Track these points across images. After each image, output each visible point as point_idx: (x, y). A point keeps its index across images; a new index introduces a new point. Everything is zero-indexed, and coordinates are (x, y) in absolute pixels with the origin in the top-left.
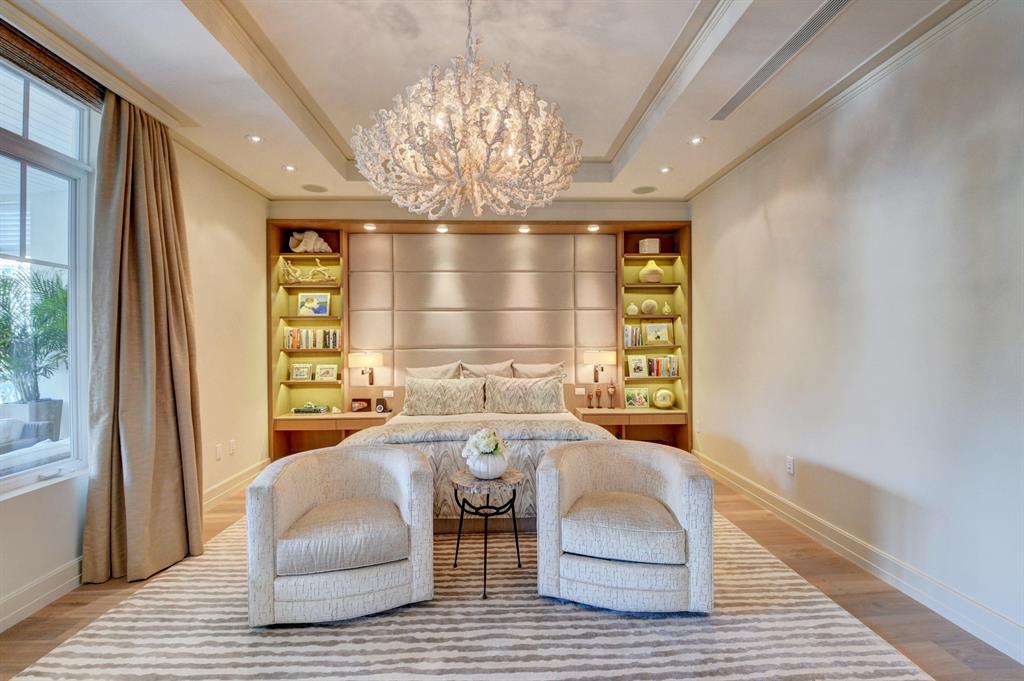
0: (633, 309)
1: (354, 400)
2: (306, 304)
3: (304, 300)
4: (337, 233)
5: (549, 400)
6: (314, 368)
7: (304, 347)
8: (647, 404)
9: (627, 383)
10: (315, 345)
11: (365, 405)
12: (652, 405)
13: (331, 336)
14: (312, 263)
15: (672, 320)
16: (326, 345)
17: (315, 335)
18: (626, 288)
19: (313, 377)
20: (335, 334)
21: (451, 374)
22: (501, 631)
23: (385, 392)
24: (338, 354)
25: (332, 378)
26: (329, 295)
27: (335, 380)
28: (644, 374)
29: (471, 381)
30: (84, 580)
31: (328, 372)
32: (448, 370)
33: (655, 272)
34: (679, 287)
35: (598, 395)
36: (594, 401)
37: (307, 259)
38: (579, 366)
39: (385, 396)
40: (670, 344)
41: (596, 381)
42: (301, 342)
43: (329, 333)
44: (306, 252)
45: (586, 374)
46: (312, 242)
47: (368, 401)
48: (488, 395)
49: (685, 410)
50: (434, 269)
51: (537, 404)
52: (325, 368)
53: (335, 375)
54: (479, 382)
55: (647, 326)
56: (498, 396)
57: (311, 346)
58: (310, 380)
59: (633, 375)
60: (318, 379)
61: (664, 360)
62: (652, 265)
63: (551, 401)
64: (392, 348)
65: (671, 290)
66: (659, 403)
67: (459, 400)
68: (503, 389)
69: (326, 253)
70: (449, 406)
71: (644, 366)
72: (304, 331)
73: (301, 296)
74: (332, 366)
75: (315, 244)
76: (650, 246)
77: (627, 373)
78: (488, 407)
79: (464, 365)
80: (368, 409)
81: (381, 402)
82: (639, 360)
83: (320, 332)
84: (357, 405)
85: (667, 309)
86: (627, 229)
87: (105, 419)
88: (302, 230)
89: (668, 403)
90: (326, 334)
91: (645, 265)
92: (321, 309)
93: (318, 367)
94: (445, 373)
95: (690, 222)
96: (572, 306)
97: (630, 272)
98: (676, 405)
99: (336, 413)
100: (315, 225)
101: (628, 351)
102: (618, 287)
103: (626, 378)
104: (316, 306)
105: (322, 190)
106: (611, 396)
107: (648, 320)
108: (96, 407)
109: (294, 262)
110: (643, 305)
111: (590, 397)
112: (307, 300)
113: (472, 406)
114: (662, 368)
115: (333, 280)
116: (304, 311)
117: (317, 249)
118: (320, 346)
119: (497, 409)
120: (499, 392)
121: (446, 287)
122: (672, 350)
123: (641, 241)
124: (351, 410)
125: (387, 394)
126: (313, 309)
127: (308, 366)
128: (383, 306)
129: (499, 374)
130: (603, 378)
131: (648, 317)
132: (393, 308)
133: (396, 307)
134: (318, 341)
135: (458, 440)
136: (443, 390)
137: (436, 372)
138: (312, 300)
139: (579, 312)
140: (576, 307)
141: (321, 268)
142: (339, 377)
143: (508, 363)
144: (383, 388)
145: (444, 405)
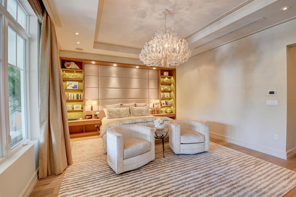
0: (162, 89)
1: (87, 115)
2: (70, 85)
3: (69, 84)
4: (82, 63)
5: (147, 112)
6: (73, 106)
7: (70, 99)
8: (165, 112)
9: (161, 107)
10: (74, 99)
11: (90, 117)
12: (166, 113)
13: (79, 96)
14: (73, 72)
15: (170, 92)
16: (77, 98)
17: (74, 95)
18: (161, 84)
19: (73, 109)
20: (81, 95)
21: (119, 106)
22: (174, 162)
23: (96, 112)
24: (82, 101)
25: (80, 109)
26: (78, 82)
27: (81, 109)
28: (165, 105)
29: (126, 108)
30: (40, 178)
31: (78, 107)
32: (118, 105)
33: (168, 80)
34: (172, 84)
35: (154, 111)
36: (153, 113)
37: (71, 71)
38: (150, 103)
39: (96, 114)
40: (170, 98)
41: (154, 107)
42: (69, 98)
43: (78, 95)
44: (71, 68)
45: (151, 105)
46: (73, 66)
47: (91, 116)
48: (131, 112)
49: (174, 113)
50: (111, 76)
51: (144, 113)
52: (77, 106)
53: (81, 108)
54: (128, 108)
55: (165, 93)
56: (134, 112)
57: (72, 99)
58: (72, 110)
59: (163, 105)
60: (75, 109)
61: (169, 102)
62: (166, 79)
63: (147, 113)
64: (98, 99)
65: (170, 85)
66: (168, 112)
67: (124, 114)
68: (135, 110)
69: (78, 69)
70: (121, 115)
71: (165, 103)
72: (70, 94)
73: (68, 83)
74: (80, 105)
75: (75, 66)
76: (166, 74)
77: (161, 105)
78: (131, 115)
79: (122, 104)
80: (91, 118)
81: (96, 115)
82: (163, 102)
83: (75, 94)
84: (87, 117)
85: (169, 89)
86: (161, 69)
87: (46, 123)
88: (69, 61)
89: (170, 112)
90: (77, 95)
91: (165, 78)
92: (75, 87)
93: (74, 105)
94: (117, 106)
95: (176, 69)
96: (148, 88)
97: (162, 80)
98: (172, 112)
99: (81, 120)
100: (74, 60)
101: (162, 100)
102: (159, 83)
103: (161, 106)
104: (73, 86)
105: (82, 50)
106: (157, 111)
107: (165, 92)
108: (42, 119)
109: (66, 71)
110: (164, 88)
111: (152, 111)
112: (70, 84)
113: (127, 115)
114: (169, 104)
115: (80, 78)
116: (68, 88)
117: (75, 68)
118: (75, 99)
119: (134, 115)
120: (134, 111)
121: (114, 82)
122: (170, 99)
123: (164, 72)
124: (86, 118)
125: (97, 113)
126: (72, 87)
127: (71, 105)
128: (95, 87)
129: (132, 106)
130: (156, 106)
131: (165, 91)
132: (98, 87)
133: (100, 87)
134: (75, 97)
135: (140, 123)
136: (119, 111)
137: (115, 106)
138: (72, 84)
139: (150, 90)
140: (149, 89)
141: (76, 74)
142: (82, 108)
143: (134, 103)
144: (95, 112)
145: (120, 115)
